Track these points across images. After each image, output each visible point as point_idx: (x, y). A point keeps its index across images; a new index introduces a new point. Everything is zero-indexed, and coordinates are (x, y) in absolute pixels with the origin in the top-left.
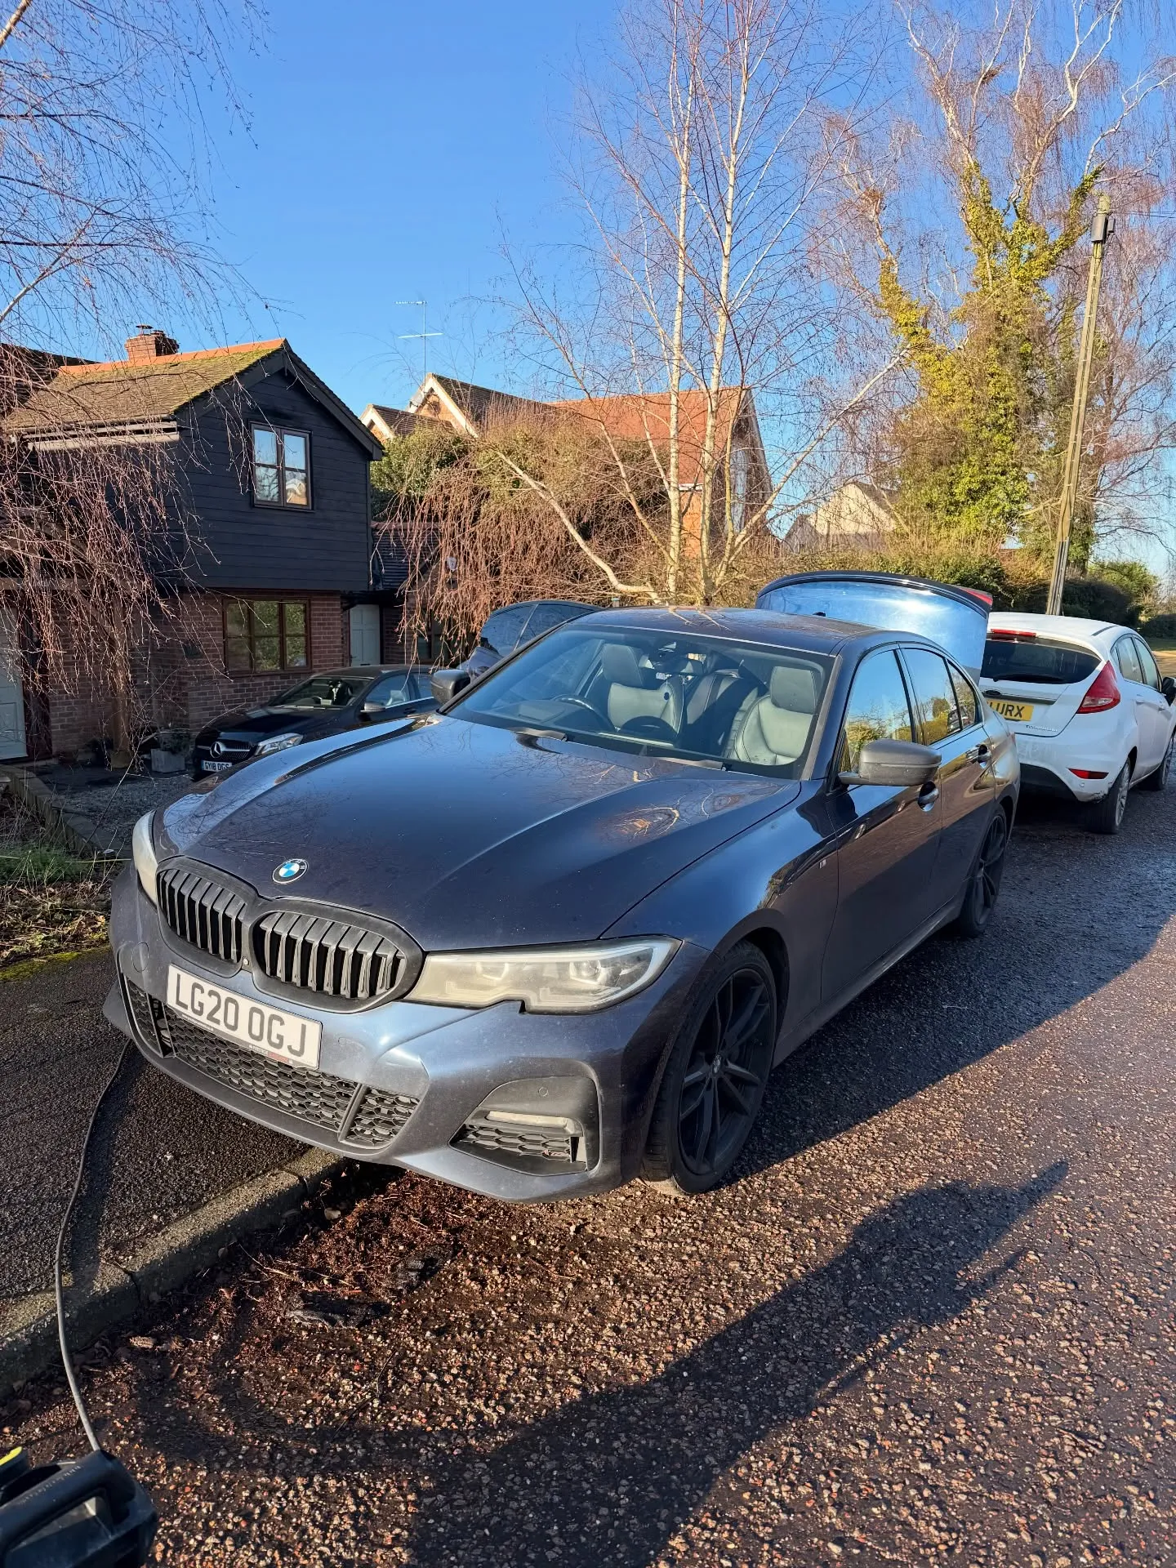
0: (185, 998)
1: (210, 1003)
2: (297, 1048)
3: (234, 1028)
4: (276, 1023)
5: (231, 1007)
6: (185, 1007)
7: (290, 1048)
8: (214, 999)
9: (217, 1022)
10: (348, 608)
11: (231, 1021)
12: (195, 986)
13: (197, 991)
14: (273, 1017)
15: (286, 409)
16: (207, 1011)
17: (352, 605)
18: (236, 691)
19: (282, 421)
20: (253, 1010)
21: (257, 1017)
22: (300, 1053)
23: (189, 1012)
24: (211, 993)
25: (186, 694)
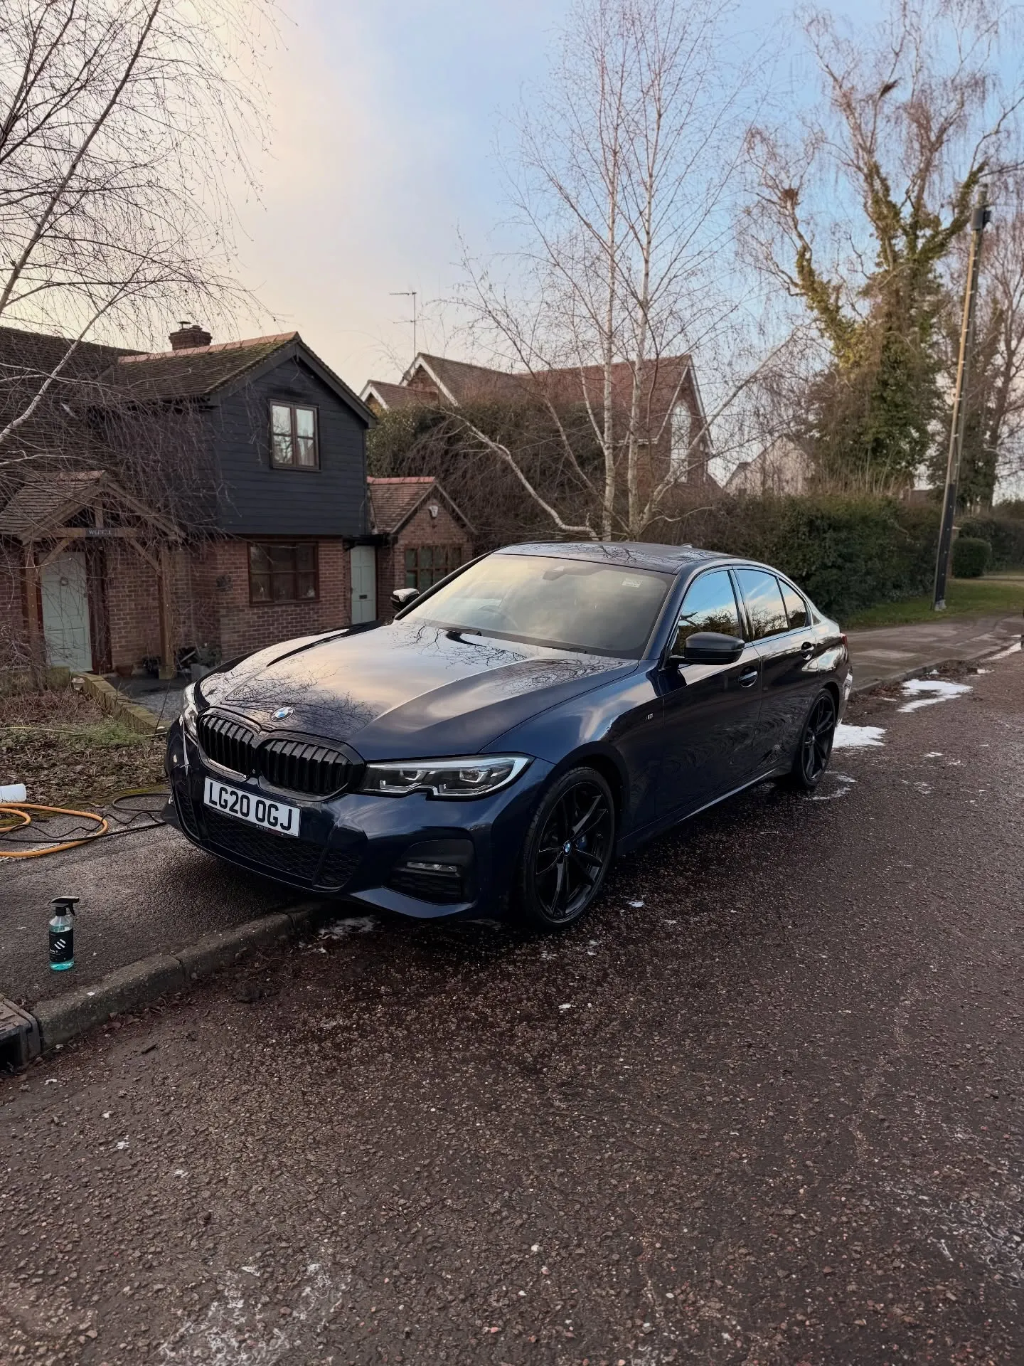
0: (216, 798)
1: (231, 800)
2: (286, 824)
3: (247, 815)
4: (273, 810)
5: (245, 801)
6: (215, 803)
7: (282, 825)
8: (234, 797)
9: (236, 812)
10: (350, 549)
11: (245, 810)
12: (222, 789)
13: (223, 793)
14: (271, 806)
15: (297, 388)
16: (229, 805)
17: (352, 546)
18: (259, 617)
19: (293, 398)
20: (259, 802)
21: (261, 806)
22: (288, 828)
23: (218, 807)
24: (232, 793)
25: (219, 621)
